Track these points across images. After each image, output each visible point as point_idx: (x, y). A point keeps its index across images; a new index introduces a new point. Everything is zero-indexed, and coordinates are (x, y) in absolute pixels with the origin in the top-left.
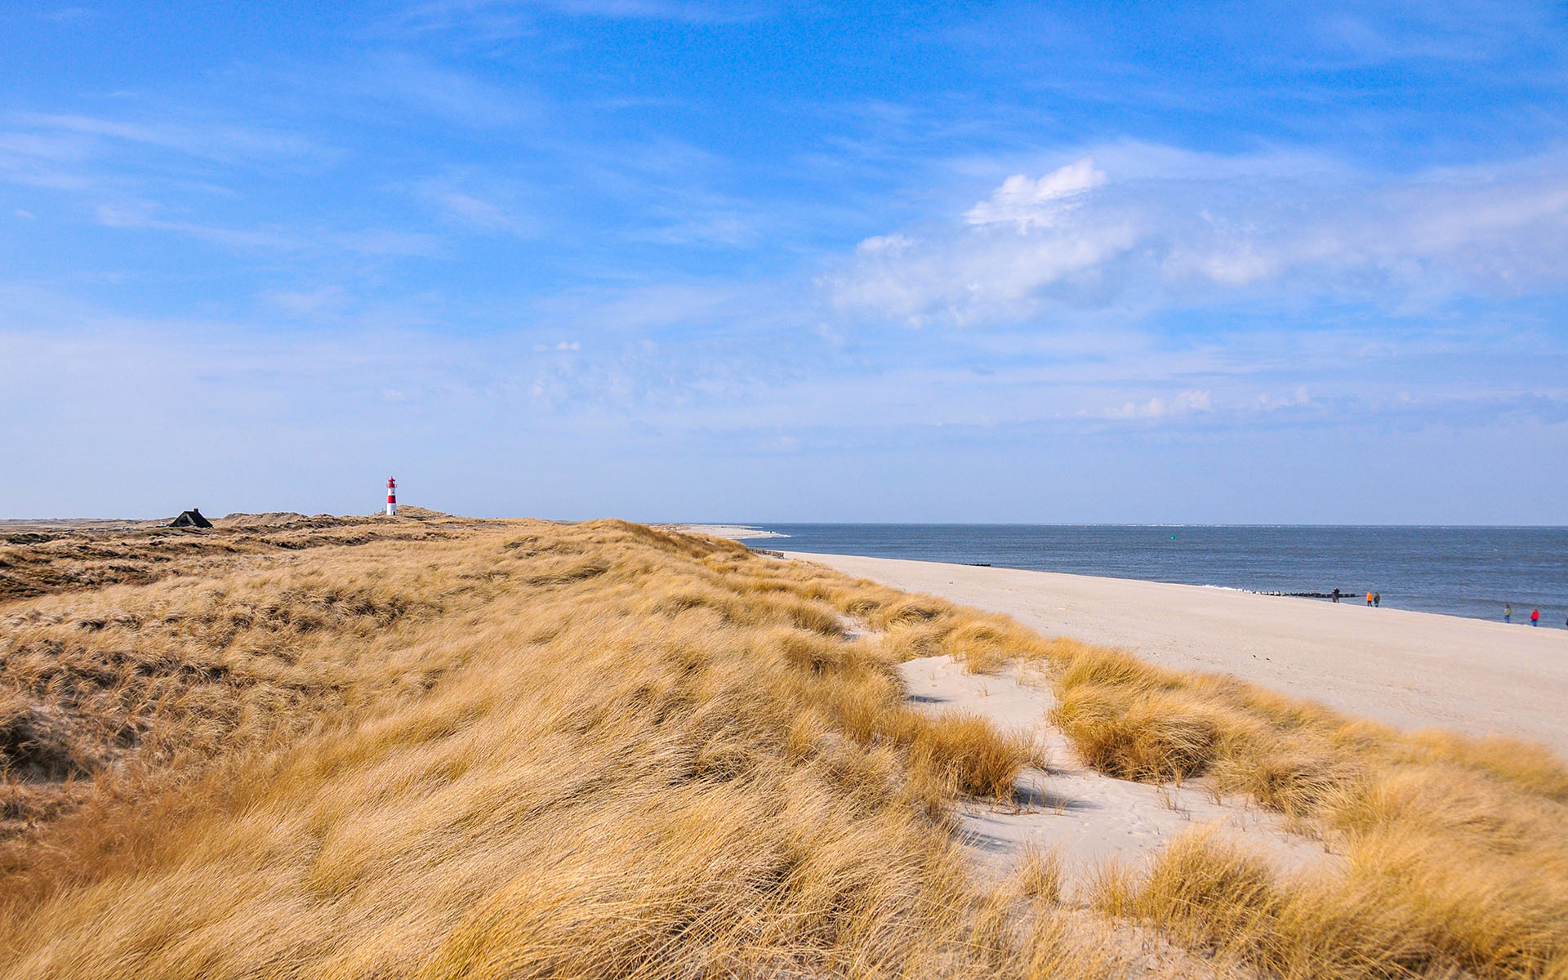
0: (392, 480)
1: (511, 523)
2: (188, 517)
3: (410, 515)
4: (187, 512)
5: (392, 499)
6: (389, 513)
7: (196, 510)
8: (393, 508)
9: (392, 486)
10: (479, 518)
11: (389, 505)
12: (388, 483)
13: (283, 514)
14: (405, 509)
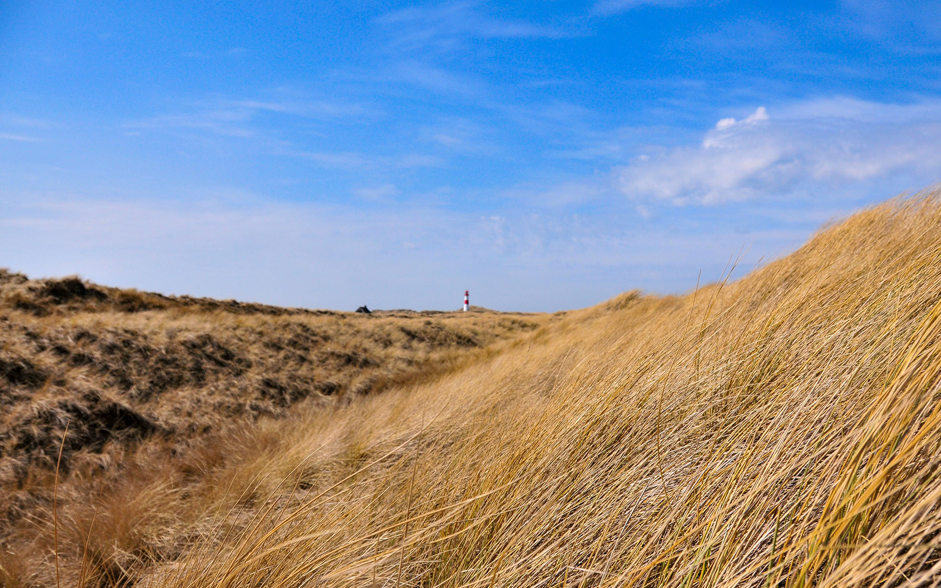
0: (467, 292)
4: (362, 308)
5: (467, 302)
6: (465, 309)
7: (365, 307)
8: (467, 307)
9: (467, 295)
11: (465, 305)
12: (465, 293)
14: (475, 307)
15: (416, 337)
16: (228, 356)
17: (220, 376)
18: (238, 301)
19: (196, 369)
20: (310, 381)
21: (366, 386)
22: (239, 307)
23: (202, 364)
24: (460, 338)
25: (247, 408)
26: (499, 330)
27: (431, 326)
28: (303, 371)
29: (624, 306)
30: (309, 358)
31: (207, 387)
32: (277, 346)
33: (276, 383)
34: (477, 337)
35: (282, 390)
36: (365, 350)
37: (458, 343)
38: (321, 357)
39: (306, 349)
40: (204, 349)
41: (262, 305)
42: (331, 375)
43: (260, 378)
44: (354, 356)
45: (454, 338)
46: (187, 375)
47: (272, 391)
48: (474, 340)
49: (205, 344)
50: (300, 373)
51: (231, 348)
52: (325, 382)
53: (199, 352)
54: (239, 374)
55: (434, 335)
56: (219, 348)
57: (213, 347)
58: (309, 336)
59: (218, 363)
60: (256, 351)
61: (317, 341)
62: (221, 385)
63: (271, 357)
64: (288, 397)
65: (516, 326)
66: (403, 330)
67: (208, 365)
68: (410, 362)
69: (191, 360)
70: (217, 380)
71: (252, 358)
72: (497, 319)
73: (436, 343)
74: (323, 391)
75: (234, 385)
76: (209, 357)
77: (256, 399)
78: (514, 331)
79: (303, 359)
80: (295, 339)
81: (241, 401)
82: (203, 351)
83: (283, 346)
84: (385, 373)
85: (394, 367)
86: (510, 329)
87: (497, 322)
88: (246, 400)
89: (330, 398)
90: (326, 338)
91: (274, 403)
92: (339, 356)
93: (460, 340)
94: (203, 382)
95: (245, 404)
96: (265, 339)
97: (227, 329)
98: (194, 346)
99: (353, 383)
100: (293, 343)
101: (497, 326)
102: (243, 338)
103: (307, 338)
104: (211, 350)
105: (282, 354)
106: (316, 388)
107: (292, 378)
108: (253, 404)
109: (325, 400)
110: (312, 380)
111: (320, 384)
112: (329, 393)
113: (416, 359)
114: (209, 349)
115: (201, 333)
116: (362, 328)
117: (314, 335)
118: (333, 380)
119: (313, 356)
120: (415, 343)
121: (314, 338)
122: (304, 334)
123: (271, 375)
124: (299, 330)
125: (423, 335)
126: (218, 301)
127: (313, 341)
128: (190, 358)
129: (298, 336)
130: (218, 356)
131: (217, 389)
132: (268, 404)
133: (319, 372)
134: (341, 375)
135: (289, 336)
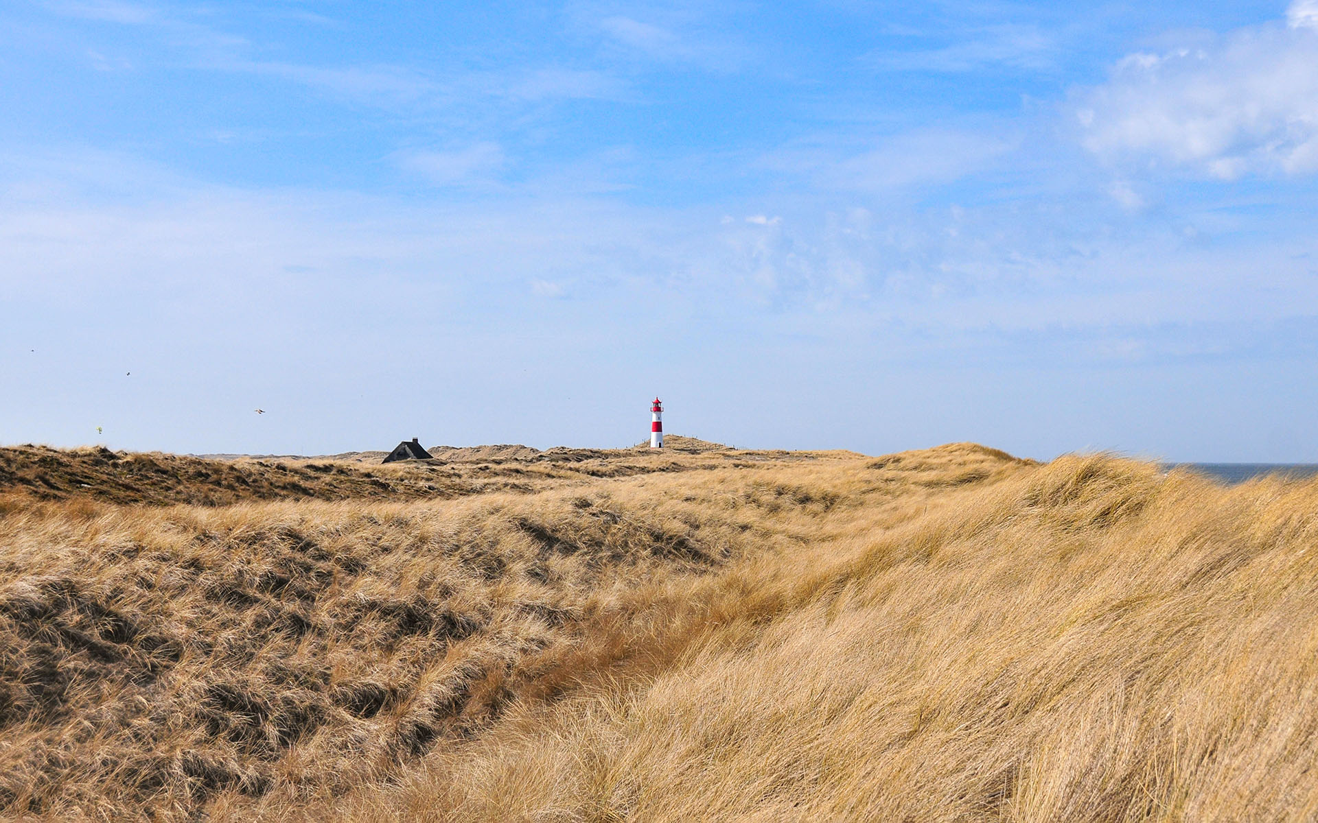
0: (658, 402)
1: (821, 456)
2: (407, 449)
3: (681, 447)
4: (406, 443)
5: (658, 427)
6: (654, 444)
7: (415, 440)
8: (659, 438)
9: (658, 409)
10: (781, 450)
11: (654, 434)
12: (653, 406)
13: (506, 447)
14: (676, 439)
15: (557, 540)
16: (122, 632)
17: (105, 687)
18: (113, 449)
19: (42, 675)
20: (320, 682)
21: (455, 690)
22: (115, 465)
23: (57, 658)
24: (658, 538)
25: (177, 769)
26: (748, 515)
27: (590, 510)
28: (303, 656)
29: (1074, 495)
30: (313, 620)
31: (74, 721)
32: (236, 596)
33: (240, 696)
34: (700, 534)
35: (256, 711)
36: (446, 592)
37: (655, 552)
38: (344, 616)
39: (306, 597)
40: (59, 619)
41: (173, 458)
42: (369, 663)
43: (201, 684)
44: (423, 610)
45: (646, 539)
46: (20, 691)
47: (236, 719)
48: (692, 542)
49: (60, 605)
50: (294, 661)
51: (127, 610)
52: (357, 684)
53: (46, 628)
54: (150, 676)
55: (598, 535)
56: (98, 611)
57: (81, 611)
58: (309, 561)
59: (98, 653)
60: (188, 614)
61: (330, 574)
62: (109, 709)
63: (224, 625)
64: (272, 731)
65: (786, 500)
66: (525, 525)
67: (70, 661)
68: (552, 616)
69: (30, 652)
70: (98, 700)
71: (179, 631)
72: (739, 481)
73: (606, 553)
74: (356, 709)
75: (139, 711)
76: (75, 641)
77: (198, 742)
78: (782, 515)
79: (299, 626)
80: (278, 573)
81: (160, 751)
82: (58, 626)
83: (251, 592)
84: (495, 649)
85: (515, 633)
86: (774, 509)
87: (741, 493)
88: (173, 748)
89: (372, 725)
90: (353, 567)
91: (241, 750)
92: (386, 613)
93: (658, 545)
94: (61, 708)
95: (170, 760)
96: (206, 579)
97: (113, 558)
98: (35, 613)
99: (424, 684)
100: (275, 584)
101: (742, 501)
102: (153, 578)
103: (308, 569)
104: (77, 618)
105: (250, 615)
106: (337, 702)
107: (279, 676)
108: (190, 758)
109: (360, 733)
110: (326, 678)
111: (345, 689)
112: (370, 714)
113: (564, 605)
114: (71, 617)
115: (51, 577)
116: (432, 528)
117: (323, 557)
118: (377, 678)
119: (323, 614)
120: (556, 562)
121: (323, 566)
122: (298, 556)
123: (228, 677)
124: (285, 549)
125: (572, 535)
126: (64, 454)
127: (320, 575)
128: (26, 645)
129: (285, 563)
130: (95, 634)
131: (97, 725)
132: (225, 755)
133: (341, 655)
134: (395, 662)
135: (263, 567)
